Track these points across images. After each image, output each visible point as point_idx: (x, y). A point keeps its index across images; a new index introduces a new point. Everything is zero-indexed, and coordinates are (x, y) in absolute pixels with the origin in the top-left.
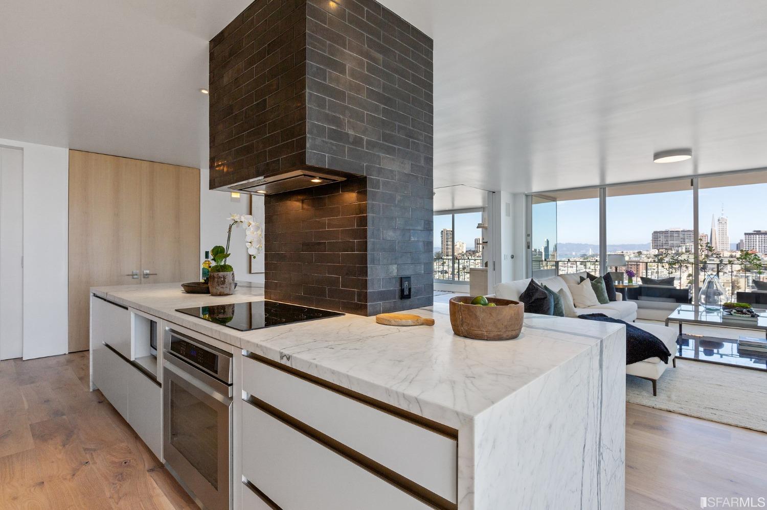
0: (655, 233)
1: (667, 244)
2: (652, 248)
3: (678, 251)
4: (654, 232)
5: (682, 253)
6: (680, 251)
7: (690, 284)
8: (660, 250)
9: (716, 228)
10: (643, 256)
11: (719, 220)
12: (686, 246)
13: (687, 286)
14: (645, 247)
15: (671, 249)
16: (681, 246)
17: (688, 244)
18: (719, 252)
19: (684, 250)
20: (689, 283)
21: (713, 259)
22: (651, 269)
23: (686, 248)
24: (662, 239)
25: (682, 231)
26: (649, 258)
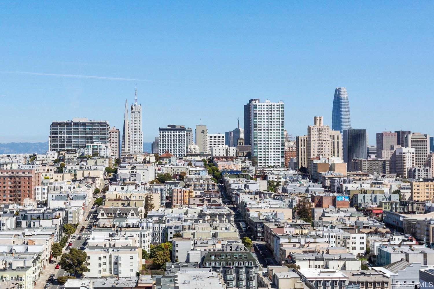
0: (55, 124)
1: (69, 143)
2: (50, 149)
3: (83, 154)
4: (53, 123)
5: (89, 158)
6: (86, 153)
7: (96, 206)
8: (61, 153)
9: (129, 121)
10: (38, 162)
11: (132, 109)
12: (93, 146)
13: (93, 208)
14: (41, 147)
15: (75, 151)
16: (88, 146)
17: (95, 144)
18: (131, 155)
19: (91, 153)
20: (95, 204)
21: (124, 165)
22: (47, 183)
23: (93, 149)
24: (63, 134)
25: (88, 123)
26: (45, 166)
